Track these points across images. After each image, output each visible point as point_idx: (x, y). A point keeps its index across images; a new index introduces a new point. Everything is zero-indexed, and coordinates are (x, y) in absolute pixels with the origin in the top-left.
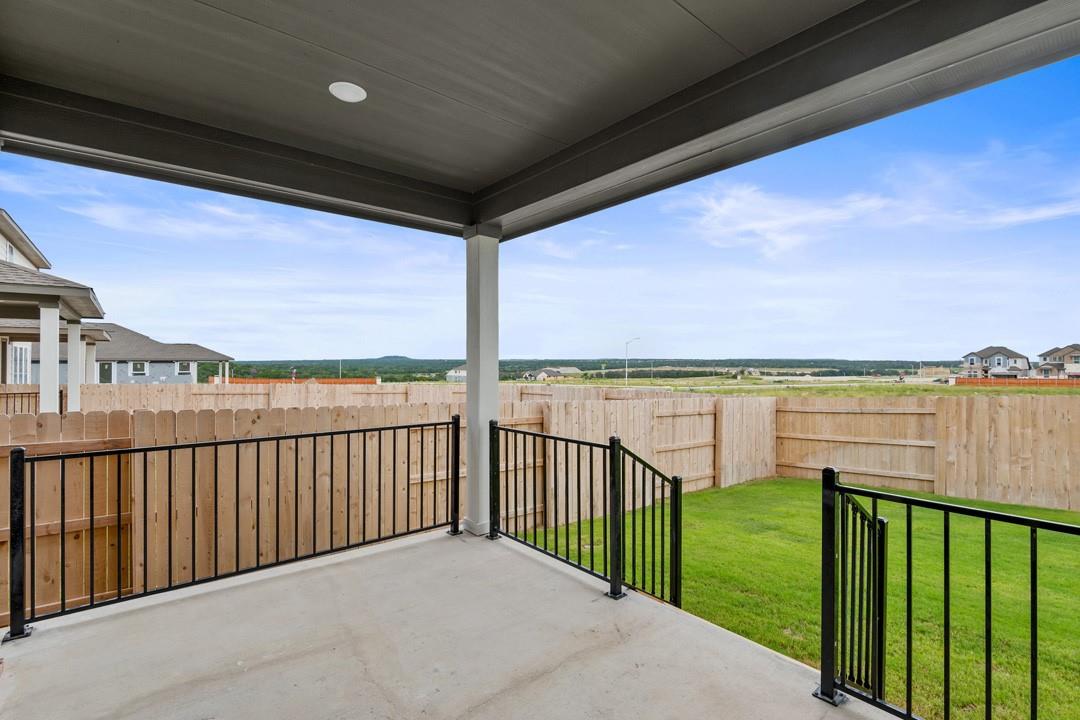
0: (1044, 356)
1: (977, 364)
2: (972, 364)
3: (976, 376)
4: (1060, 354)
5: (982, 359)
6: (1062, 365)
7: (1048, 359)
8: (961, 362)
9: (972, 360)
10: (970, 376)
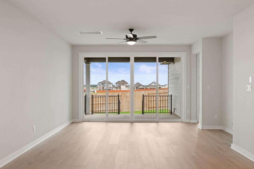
0: (116, 83)
1: (101, 86)
2: (100, 86)
3: (101, 90)
4: (120, 83)
5: (102, 84)
6: (120, 86)
7: (117, 84)
8: (97, 85)
9: (100, 84)
10: (99, 90)
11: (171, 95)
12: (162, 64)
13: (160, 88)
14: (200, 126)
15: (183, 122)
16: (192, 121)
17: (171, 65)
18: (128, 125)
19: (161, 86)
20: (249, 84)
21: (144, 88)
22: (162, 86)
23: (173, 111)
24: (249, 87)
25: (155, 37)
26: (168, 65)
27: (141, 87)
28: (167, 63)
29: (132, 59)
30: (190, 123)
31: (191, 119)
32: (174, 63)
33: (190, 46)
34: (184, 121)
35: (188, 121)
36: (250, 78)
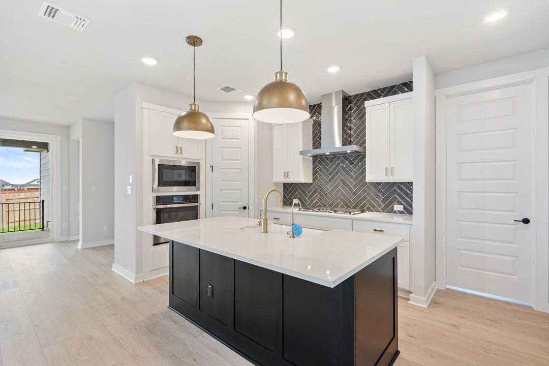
11: (43, 201)
12: (26, 151)
14: (79, 246)
15: (54, 242)
16: (71, 239)
17: (44, 153)
20: (129, 185)
21: (14, 189)
23: (45, 225)
24: (129, 188)
26: (39, 153)
27: (6, 187)
28: (38, 150)
31: (69, 236)
32: (48, 151)
33: (67, 128)
34: (56, 239)
35: (65, 239)
36: (131, 177)
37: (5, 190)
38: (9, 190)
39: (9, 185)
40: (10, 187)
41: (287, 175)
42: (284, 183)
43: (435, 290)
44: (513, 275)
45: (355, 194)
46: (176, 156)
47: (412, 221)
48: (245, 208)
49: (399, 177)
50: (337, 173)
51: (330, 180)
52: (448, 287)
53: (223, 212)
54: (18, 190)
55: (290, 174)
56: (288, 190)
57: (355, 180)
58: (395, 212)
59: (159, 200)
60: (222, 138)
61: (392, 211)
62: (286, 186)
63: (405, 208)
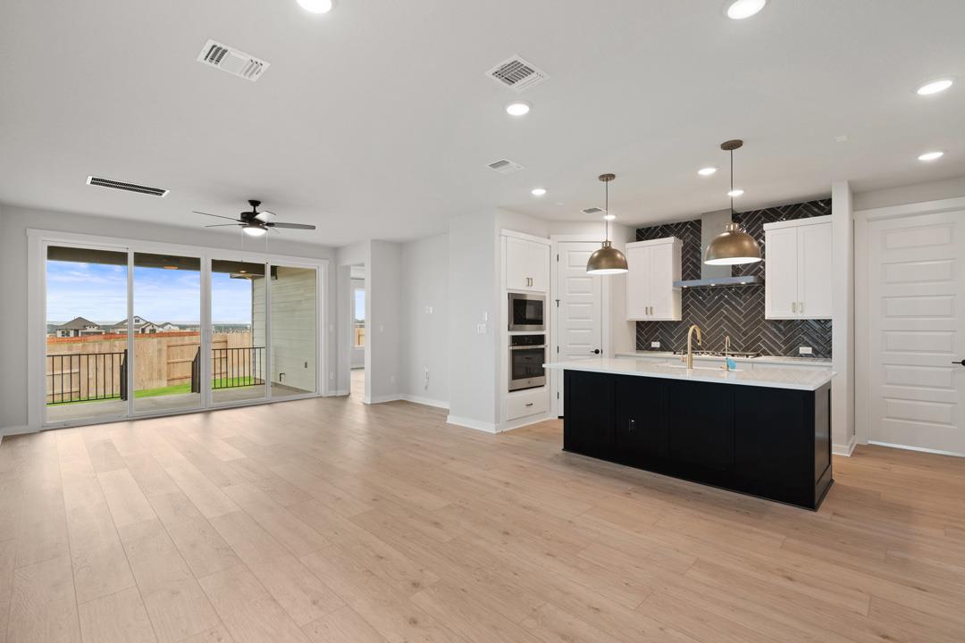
13: (153, 331)
18: (197, 419)
19: (155, 327)
21: (101, 333)
22: (159, 326)
25: (313, 228)
27: (90, 330)
29: (206, 264)
30: (335, 397)
35: (332, 393)
37: (89, 333)
38: (95, 333)
39: (92, 325)
40: (95, 330)
41: (649, 310)
42: (637, 322)
43: (854, 446)
44: (950, 424)
45: (744, 334)
46: (526, 289)
47: (831, 361)
48: (597, 352)
49: (811, 313)
50: (718, 309)
51: (709, 318)
52: (870, 442)
53: (571, 357)
54: (106, 334)
55: (653, 310)
56: (643, 329)
57: (745, 317)
58: (801, 356)
59: (516, 340)
60: (570, 266)
61: (796, 354)
62: (641, 326)
63: (814, 350)
